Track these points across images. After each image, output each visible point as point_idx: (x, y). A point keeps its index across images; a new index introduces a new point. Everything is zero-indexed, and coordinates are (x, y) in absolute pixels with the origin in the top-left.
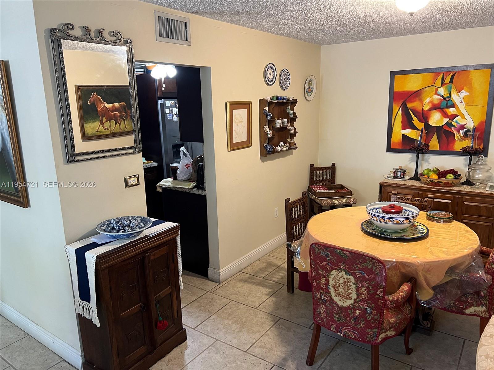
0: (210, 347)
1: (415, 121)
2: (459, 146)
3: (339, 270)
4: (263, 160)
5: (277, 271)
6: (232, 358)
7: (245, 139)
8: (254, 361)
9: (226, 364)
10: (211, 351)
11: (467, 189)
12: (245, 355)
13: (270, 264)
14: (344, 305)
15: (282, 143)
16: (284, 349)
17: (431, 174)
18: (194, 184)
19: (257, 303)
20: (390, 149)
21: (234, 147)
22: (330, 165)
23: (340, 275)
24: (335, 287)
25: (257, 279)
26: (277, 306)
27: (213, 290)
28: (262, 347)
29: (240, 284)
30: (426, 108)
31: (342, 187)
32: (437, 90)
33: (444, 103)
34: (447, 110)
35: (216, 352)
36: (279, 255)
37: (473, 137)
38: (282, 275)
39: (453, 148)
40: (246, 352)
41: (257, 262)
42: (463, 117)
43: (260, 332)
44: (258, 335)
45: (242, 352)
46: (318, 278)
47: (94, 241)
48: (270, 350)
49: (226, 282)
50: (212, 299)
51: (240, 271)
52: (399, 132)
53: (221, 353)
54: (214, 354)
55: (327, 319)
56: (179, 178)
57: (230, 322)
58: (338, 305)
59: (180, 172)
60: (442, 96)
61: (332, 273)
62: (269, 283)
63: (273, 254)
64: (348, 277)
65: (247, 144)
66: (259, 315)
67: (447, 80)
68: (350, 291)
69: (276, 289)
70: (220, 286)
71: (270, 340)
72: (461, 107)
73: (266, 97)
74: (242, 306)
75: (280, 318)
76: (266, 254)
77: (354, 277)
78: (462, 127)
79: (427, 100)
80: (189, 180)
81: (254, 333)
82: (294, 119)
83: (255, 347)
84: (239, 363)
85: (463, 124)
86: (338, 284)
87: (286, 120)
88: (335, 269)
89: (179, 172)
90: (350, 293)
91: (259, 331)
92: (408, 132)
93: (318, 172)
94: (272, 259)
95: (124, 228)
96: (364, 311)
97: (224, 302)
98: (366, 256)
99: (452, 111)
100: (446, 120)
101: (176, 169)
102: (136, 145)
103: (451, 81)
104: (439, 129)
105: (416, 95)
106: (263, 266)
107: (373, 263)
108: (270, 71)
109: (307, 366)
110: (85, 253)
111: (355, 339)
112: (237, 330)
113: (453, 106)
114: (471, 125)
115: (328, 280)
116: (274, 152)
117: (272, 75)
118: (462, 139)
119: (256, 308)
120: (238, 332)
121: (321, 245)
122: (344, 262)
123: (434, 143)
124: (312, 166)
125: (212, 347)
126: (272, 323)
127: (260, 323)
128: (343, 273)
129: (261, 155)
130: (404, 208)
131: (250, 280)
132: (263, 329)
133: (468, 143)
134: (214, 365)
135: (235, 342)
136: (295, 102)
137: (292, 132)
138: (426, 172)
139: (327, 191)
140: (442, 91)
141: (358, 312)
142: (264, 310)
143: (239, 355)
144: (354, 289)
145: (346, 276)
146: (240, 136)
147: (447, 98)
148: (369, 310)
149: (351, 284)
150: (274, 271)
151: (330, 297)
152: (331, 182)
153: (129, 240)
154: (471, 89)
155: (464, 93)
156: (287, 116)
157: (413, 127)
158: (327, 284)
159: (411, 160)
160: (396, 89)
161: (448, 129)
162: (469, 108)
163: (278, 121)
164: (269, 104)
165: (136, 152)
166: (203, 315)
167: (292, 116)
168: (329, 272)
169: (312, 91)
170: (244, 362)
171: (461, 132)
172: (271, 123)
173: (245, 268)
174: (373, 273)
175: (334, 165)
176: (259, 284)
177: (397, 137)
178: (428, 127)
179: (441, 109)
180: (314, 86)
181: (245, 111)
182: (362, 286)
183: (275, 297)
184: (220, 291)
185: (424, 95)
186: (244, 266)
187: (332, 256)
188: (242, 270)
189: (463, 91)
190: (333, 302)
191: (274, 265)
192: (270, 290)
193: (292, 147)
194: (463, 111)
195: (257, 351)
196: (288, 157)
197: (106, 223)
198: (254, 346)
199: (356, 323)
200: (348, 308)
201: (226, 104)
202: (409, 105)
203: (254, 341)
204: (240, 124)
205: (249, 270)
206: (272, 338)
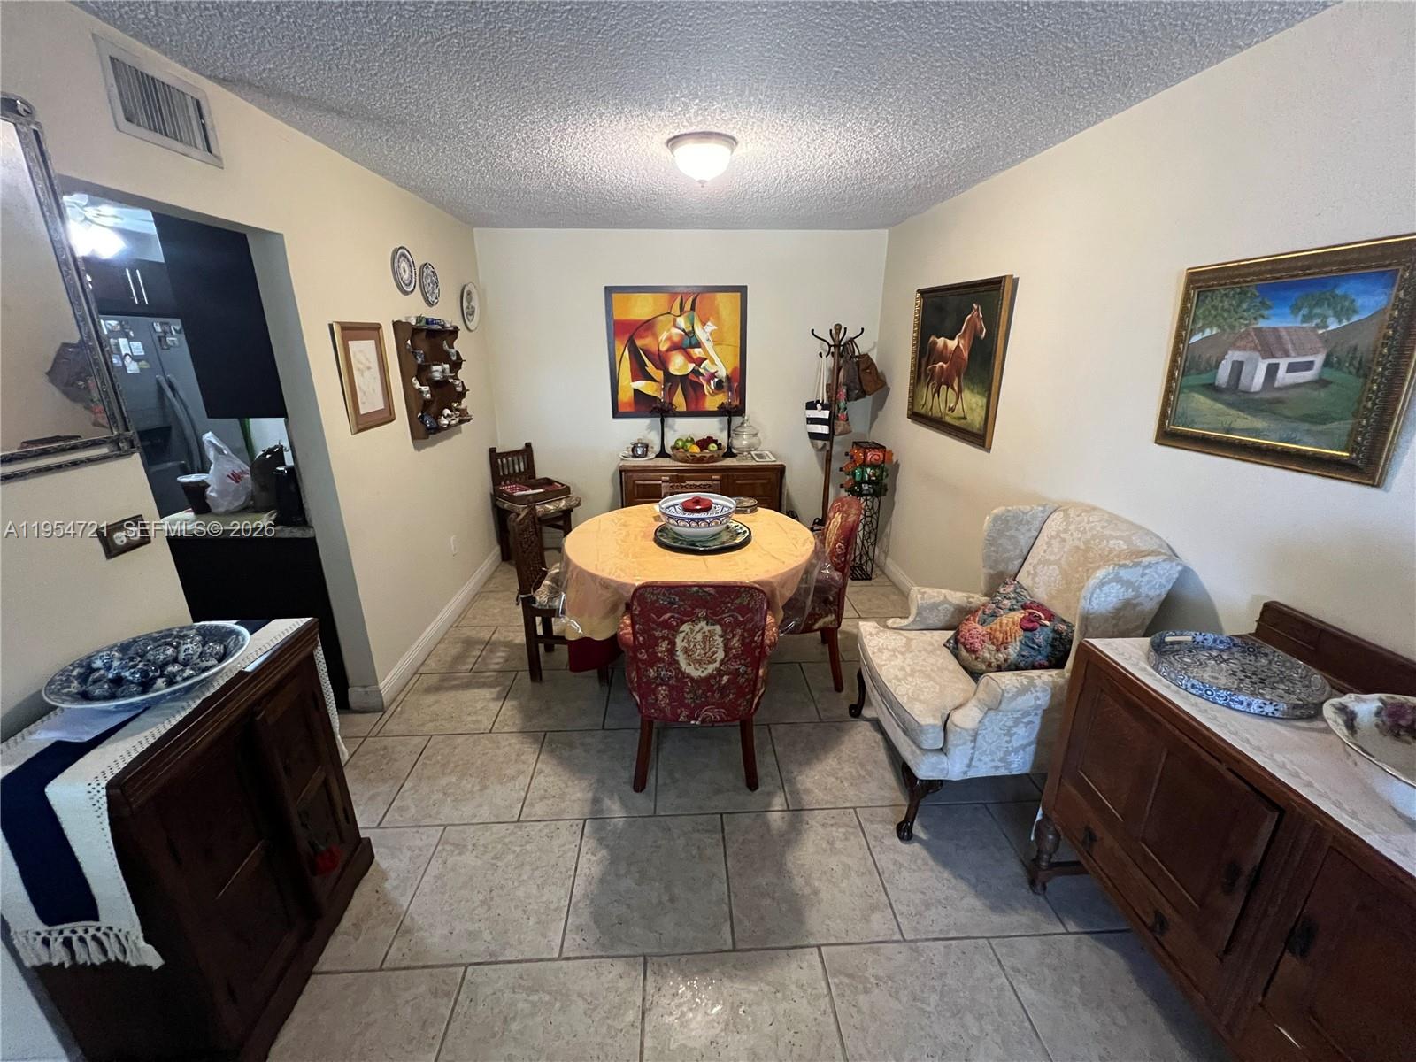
0: (439, 848)
1: (650, 367)
2: (713, 402)
3: (694, 620)
4: (418, 448)
5: (491, 651)
6: (500, 846)
7: (379, 404)
8: (546, 831)
9: (493, 865)
10: (445, 854)
11: (729, 462)
12: (520, 828)
13: (469, 643)
14: (703, 675)
15: (447, 412)
16: (584, 784)
17: (689, 445)
18: (271, 515)
19: (486, 722)
20: (617, 413)
21: (363, 423)
22: (521, 446)
23: (697, 628)
24: (686, 651)
25: (459, 678)
26: (527, 714)
27: (376, 730)
28: (543, 798)
29: (430, 699)
30: (664, 347)
31: (549, 482)
32: (675, 321)
33: (687, 342)
34: (691, 350)
35: (456, 852)
36: (475, 622)
37: (730, 389)
38: (503, 654)
39: (703, 404)
40: (519, 820)
41: (442, 646)
42: (713, 362)
43: (523, 772)
44: (523, 781)
45: (511, 827)
46: (652, 643)
47: (49, 740)
48: (562, 797)
49: (395, 705)
50: (385, 748)
51: (416, 673)
52: (628, 385)
53: (470, 847)
54: (458, 858)
55: (673, 707)
56: (218, 507)
57: (454, 780)
58: (692, 679)
59: (217, 492)
60: (684, 331)
61: (681, 629)
62: (488, 677)
63: (464, 623)
64: (712, 627)
65: (386, 417)
66: (503, 743)
67: (688, 306)
68: (714, 649)
69: (509, 683)
70: (386, 716)
71: (552, 779)
72: (709, 345)
73: (407, 318)
74: (460, 740)
75: (546, 732)
76: (451, 626)
77: (721, 625)
78: (713, 376)
79: (664, 336)
80: (251, 508)
81: (514, 778)
82: (456, 365)
83: (532, 805)
84: (518, 849)
85: (713, 371)
86: (692, 644)
87: (447, 366)
88: (688, 621)
89: (213, 494)
90: (714, 653)
91: (520, 772)
92: (641, 385)
93: (504, 460)
94: (468, 632)
95: (162, 672)
96: (736, 674)
97: (415, 746)
98: (740, 587)
99: (697, 352)
100: (691, 366)
101: (201, 488)
102: (116, 433)
103: (693, 308)
104: (684, 378)
105: (648, 326)
106: (456, 650)
107: (752, 595)
108: (404, 264)
109: (637, 795)
110: (46, 790)
111: (722, 720)
112: (477, 788)
113: (698, 345)
114: (723, 373)
115: (673, 644)
116: (438, 429)
117: (408, 272)
118: (713, 394)
119: (490, 732)
120: (481, 790)
121: (658, 587)
122: (704, 606)
123: (679, 401)
124: (492, 451)
125: (443, 844)
126: (536, 746)
127: (514, 757)
128: (703, 624)
129: (414, 437)
130: (714, 501)
131: (446, 684)
132: (526, 766)
133: (720, 399)
134: (471, 879)
135: (485, 814)
136: (455, 331)
137: (459, 389)
138: (680, 443)
139: (530, 492)
140: (681, 321)
141: (725, 679)
142: (506, 729)
143: (510, 834)
144: (721, 645)
145: (707, 628)
146: (371, 401)
147: (690, 332)
148: (742, 669)
149: (717, 637)
150: (484, 653)
151: (679, 670)
152: (528, 476)
153: (193, 699)
154: (718, 321)
155: (710, 327)
156: (445, 357)
157: (649, 378)
158: (672, 651)
159: (650, 428)
160: (618, 315)
161: (695, 379)
162: (718, 348)
163: (435, 368)
164: (415, 331)
165: (121, 454)
166: (384, 788)
167: (454, 358)
168: (675, 630)
169: (473, 312)
170: (528, 842)
171: (712, 383)
172: (422, 372)
173: (423, 664)
174: (750, 611)
175: (528, 445)
176: (467, 685)
177: (626, 395)
178: (668, 377)
179: (684, 349)
180: (475, 303)
181: (371, 344)
182: (734, 636)
183: (514, 698)
184: (392, 726)
185: (658, 327)
186: (420, 662)
187: (683, 601)
188: (418, 669)
189: (709, 323)
190: (682, 676)
191: (478, 642)
192: (498, 689)
193: (464, 418)
194: (712, 353)
195: (539, 809)
196: (456, 438)
197: (75, 673)
198: (527, 802)
199: (723, 696)
200: (711, 676)
201: (331, 326)
202: (639, 343)
203: (523, 794)
204: (367, 373)
205: (432, 664)
206: (551, 773)
